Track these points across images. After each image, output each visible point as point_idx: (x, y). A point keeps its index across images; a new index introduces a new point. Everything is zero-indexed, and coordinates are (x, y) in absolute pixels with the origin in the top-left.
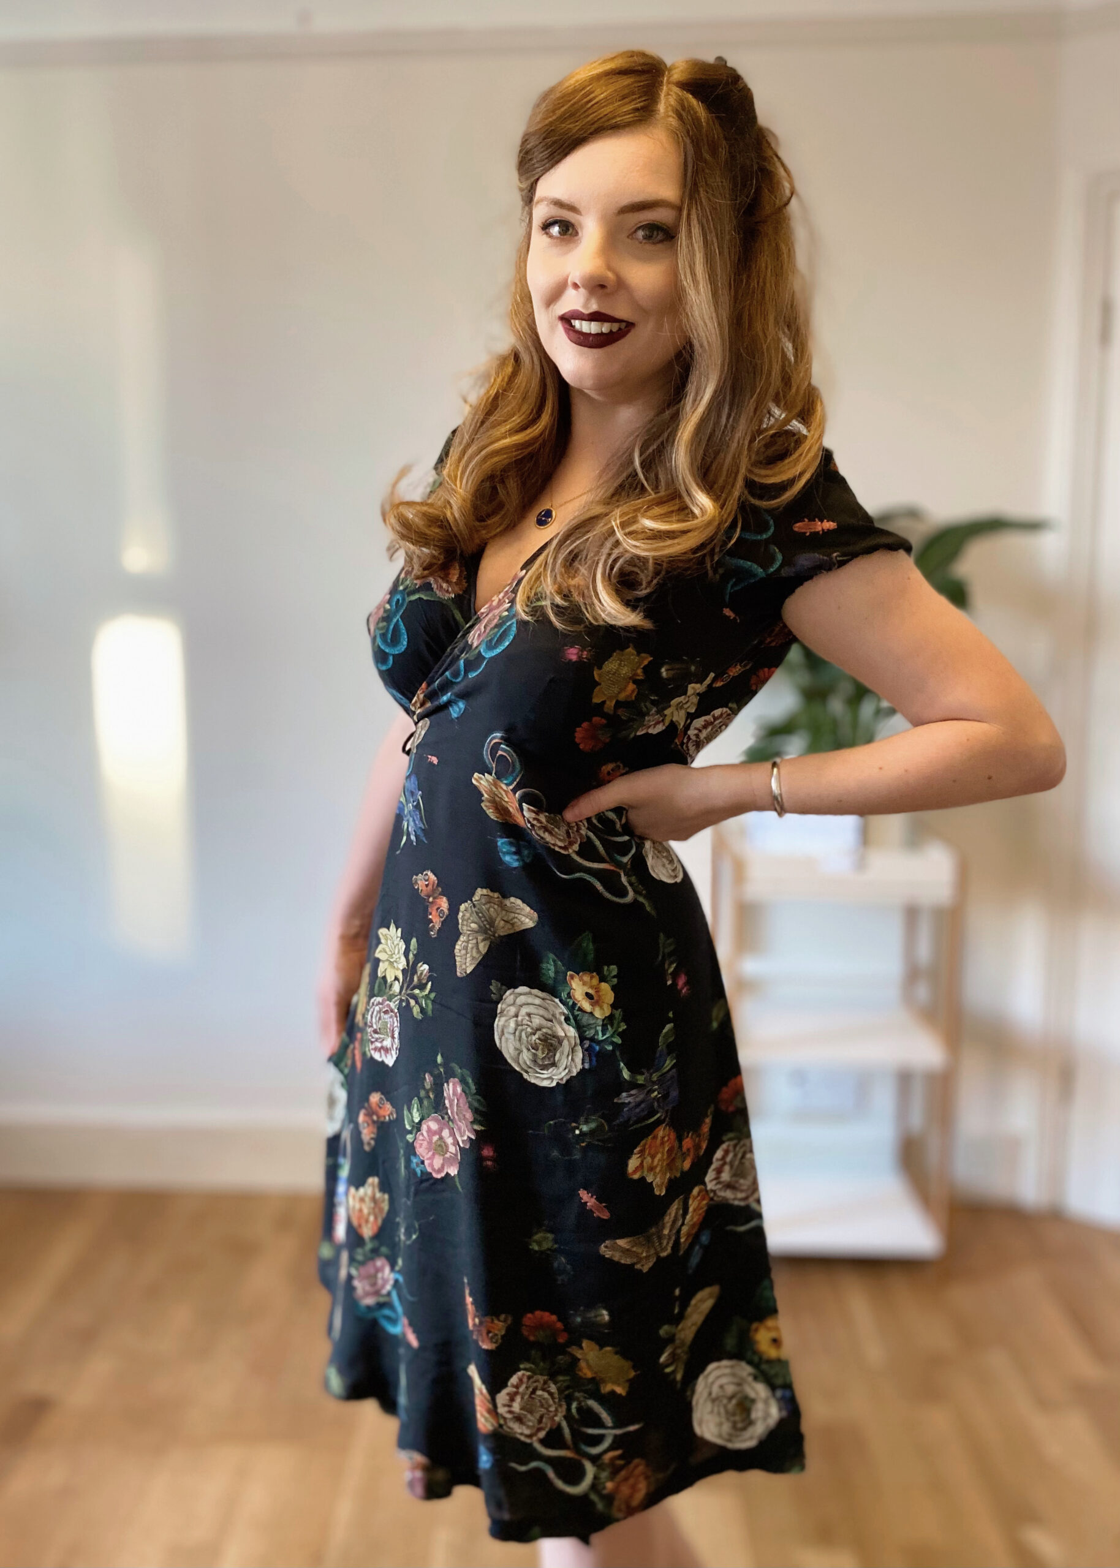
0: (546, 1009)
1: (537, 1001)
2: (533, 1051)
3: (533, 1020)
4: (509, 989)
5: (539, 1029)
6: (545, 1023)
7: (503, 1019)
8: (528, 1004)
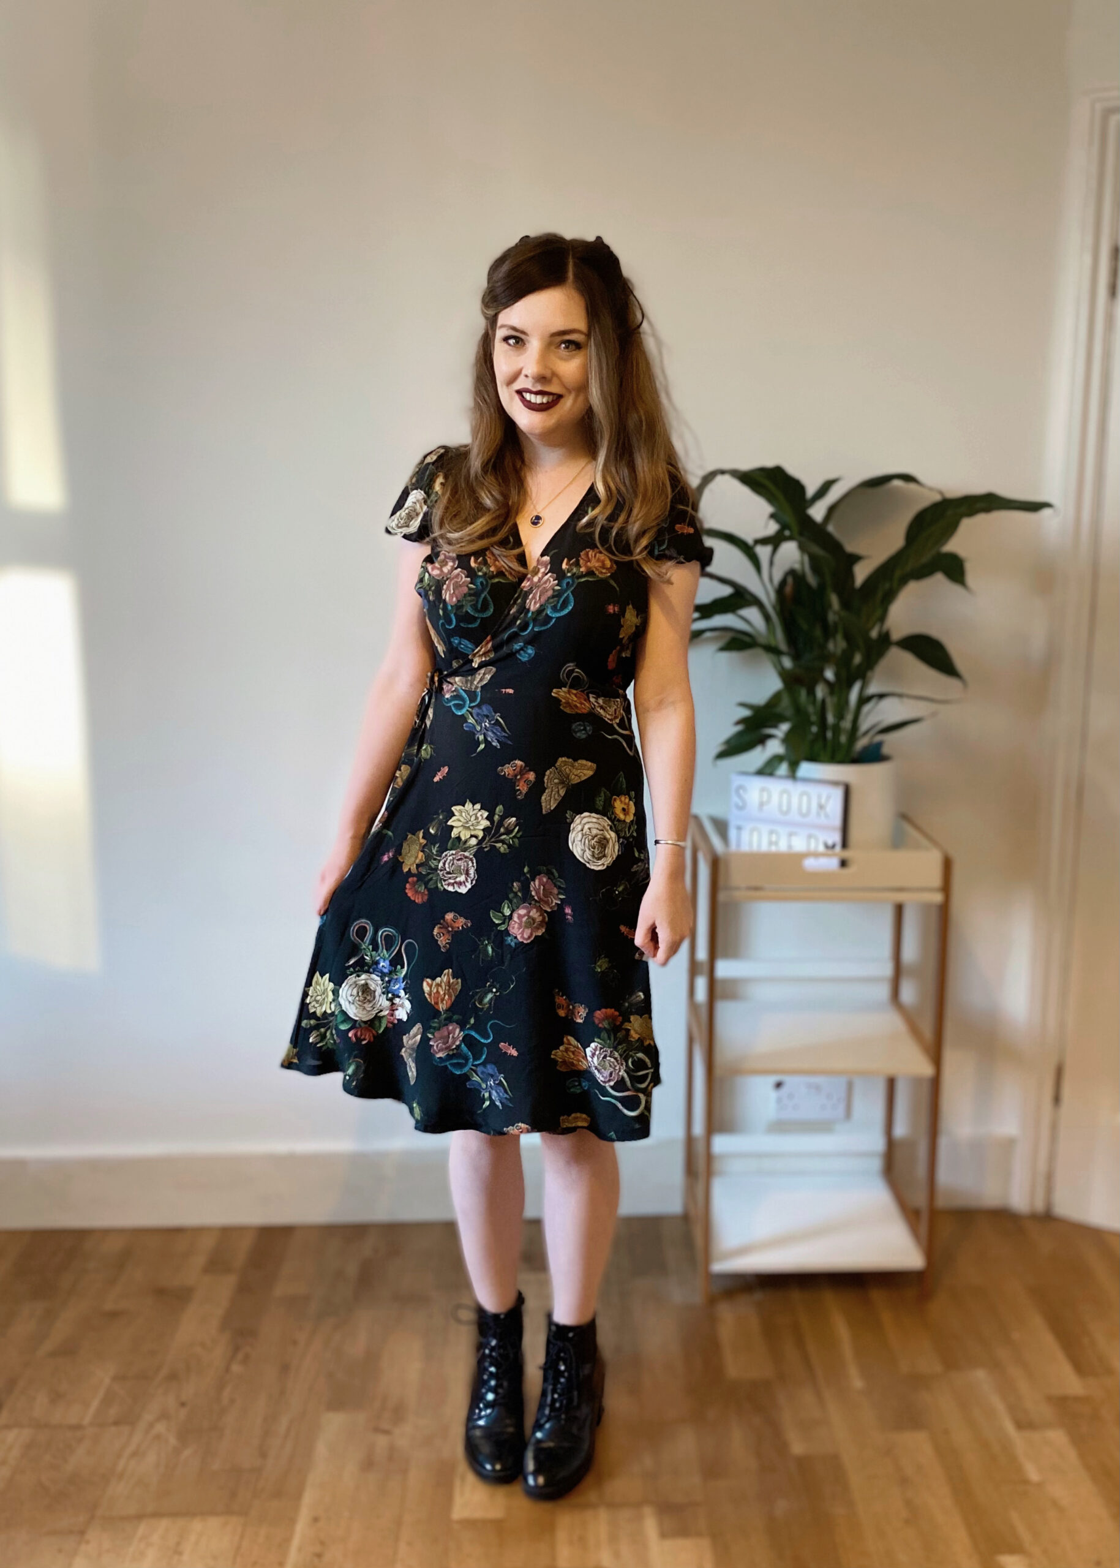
0: (600, 824)
1: (594, 820)
2: (593, 850)
3: (592, 832)
4: (577, 815)
5: (596, 836)
6: (598, 832)
7: (574, 833)
8: (588, 822)
